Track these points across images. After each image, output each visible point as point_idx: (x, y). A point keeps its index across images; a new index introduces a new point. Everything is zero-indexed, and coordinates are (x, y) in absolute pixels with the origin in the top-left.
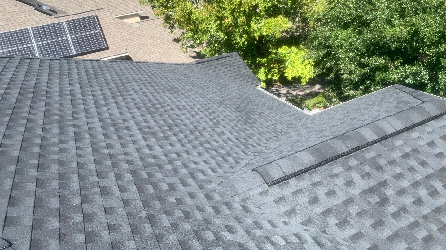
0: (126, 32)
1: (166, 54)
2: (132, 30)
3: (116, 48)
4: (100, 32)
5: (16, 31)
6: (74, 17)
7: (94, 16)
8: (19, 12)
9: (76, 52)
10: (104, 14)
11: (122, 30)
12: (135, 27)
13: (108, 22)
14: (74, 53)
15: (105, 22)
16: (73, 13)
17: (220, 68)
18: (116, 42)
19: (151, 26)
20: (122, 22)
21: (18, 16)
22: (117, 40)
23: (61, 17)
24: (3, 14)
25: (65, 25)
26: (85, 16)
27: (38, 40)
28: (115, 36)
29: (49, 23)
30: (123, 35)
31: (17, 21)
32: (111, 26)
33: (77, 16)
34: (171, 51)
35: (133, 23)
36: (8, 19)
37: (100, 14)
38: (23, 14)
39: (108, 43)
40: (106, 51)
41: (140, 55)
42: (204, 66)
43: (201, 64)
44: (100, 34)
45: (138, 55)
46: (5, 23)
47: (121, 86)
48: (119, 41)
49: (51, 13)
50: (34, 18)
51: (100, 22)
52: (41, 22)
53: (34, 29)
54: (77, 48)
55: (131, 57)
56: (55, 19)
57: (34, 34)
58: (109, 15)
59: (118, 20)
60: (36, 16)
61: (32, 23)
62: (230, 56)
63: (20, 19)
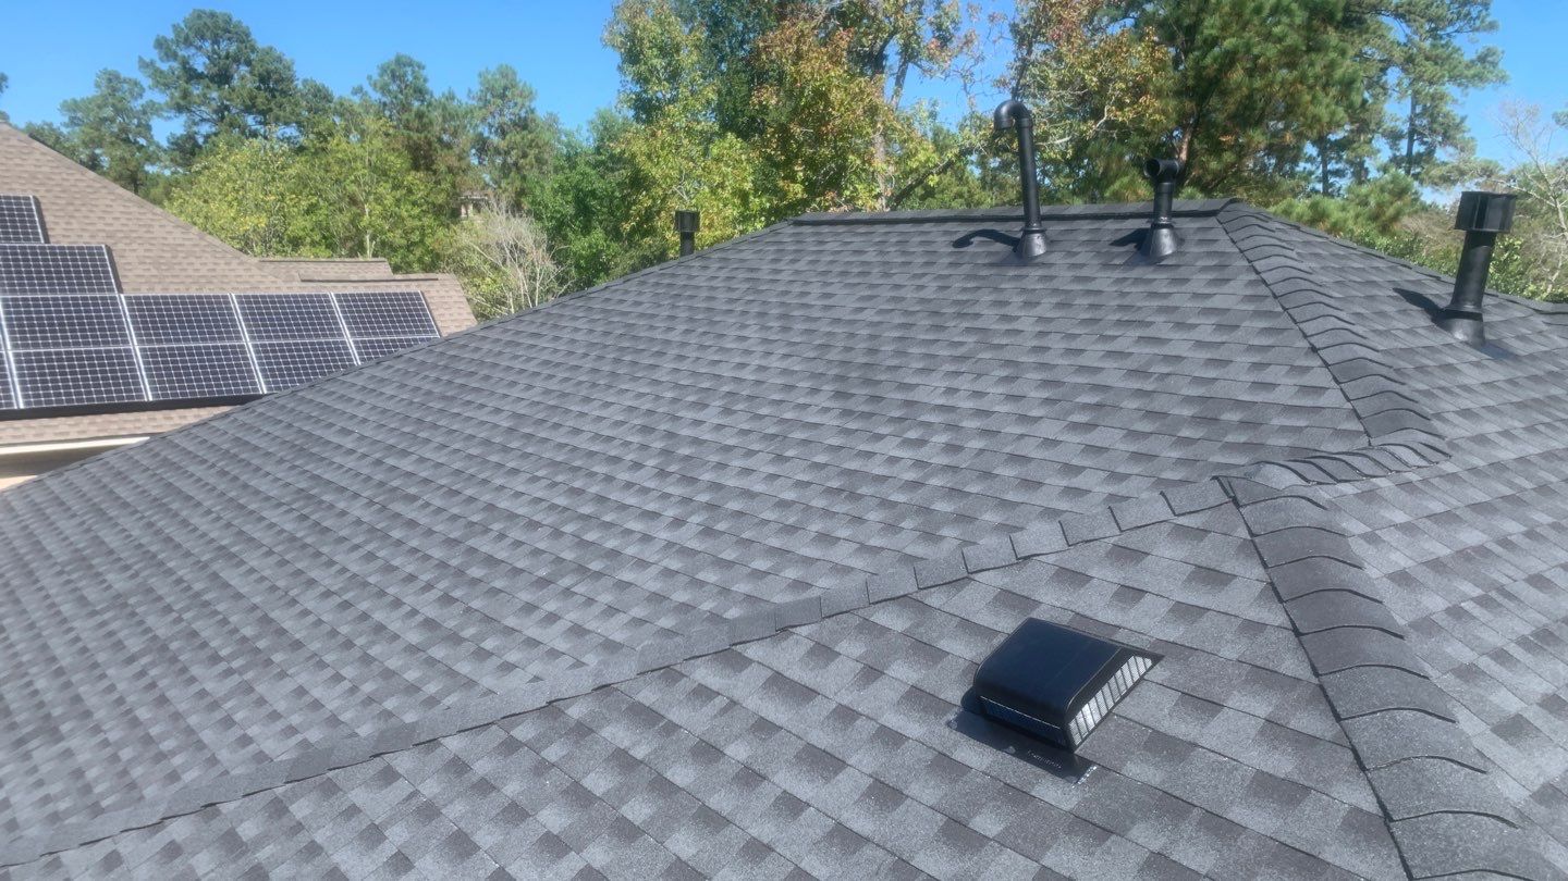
6: (357, 287)
7: (416, 294)
8: (197, 249)
10: (443, 293)
13: (456, 316)
15: (447, 317)
21: (193, 260)
23: (321, 281)
24: (148, 247)
25: (335, 305)
26: (398, 291)
27: (256, 334)
31: (190, 272)
33: (366, 287)
36: (162, 261)
37: (433, 293)
38: (207, 255)
46: (154, 272)
50: (240, 273)
52: (262, 286)
53: (245, 301)
56: (304, 284)
57: (244, 314)
60: (247, 267)
61: (237, 284)
63: (197, 266)
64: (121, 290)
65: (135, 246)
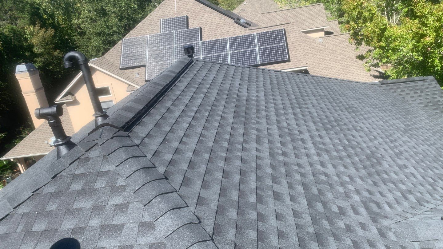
0: (309, 47)
1: (345, 71)
2: (314, 44)
3: (297, 61)
4: (284, 45)
5: (217, 40)
6: (265, 30)
7: (282, 29)
8: (222, 24)
9: (261, 62)
10: (292, 28)
11: (305, 44)
12: (318, 42)
13: (294, 35)
14: (259, 63)
15: (291, 36)
16: (264, 26)
17: (408, 92)
18: (298, 55)
19: (334, 42)
20: (307, 37)
21: (221, 28)
22: (299, 54)
23: (254, 29)
24: (210, 26)
25: (256, 37)
26: (274, 30)
27: (232, 49)
28: (298, 49)
29: (243, 34)
30: (305, 49)
31: (219, 32)
32: (296, 40)
33: (267, 29)
34: (351, 68)
35: (316, 38)
36: (213, 29)
37: (288, 28)
38: (225, 26)
39: (290, 56)
40: (287, 63)
41: (318, 69)
42: (389, 88)
43: (385, 85)
44: (285, 47)
45: (316, 69)
46: (211, 33)
47: (299, 98)
48: (301, 54)
49: (247, 25)
50: (232, 30)
51: (287, 35)
52: (237, 33)
53: (231, 39)
54: (262, 58)
55: (309, 71)
56: (249, 31)
57: (230, 43)
58: (296, 29)
59: (303, 34)
60: (234, 28)
61: (230, 34)
62: (424, 80)
63: (221, 30)
64: (201, 40)
65: (207, 26)
